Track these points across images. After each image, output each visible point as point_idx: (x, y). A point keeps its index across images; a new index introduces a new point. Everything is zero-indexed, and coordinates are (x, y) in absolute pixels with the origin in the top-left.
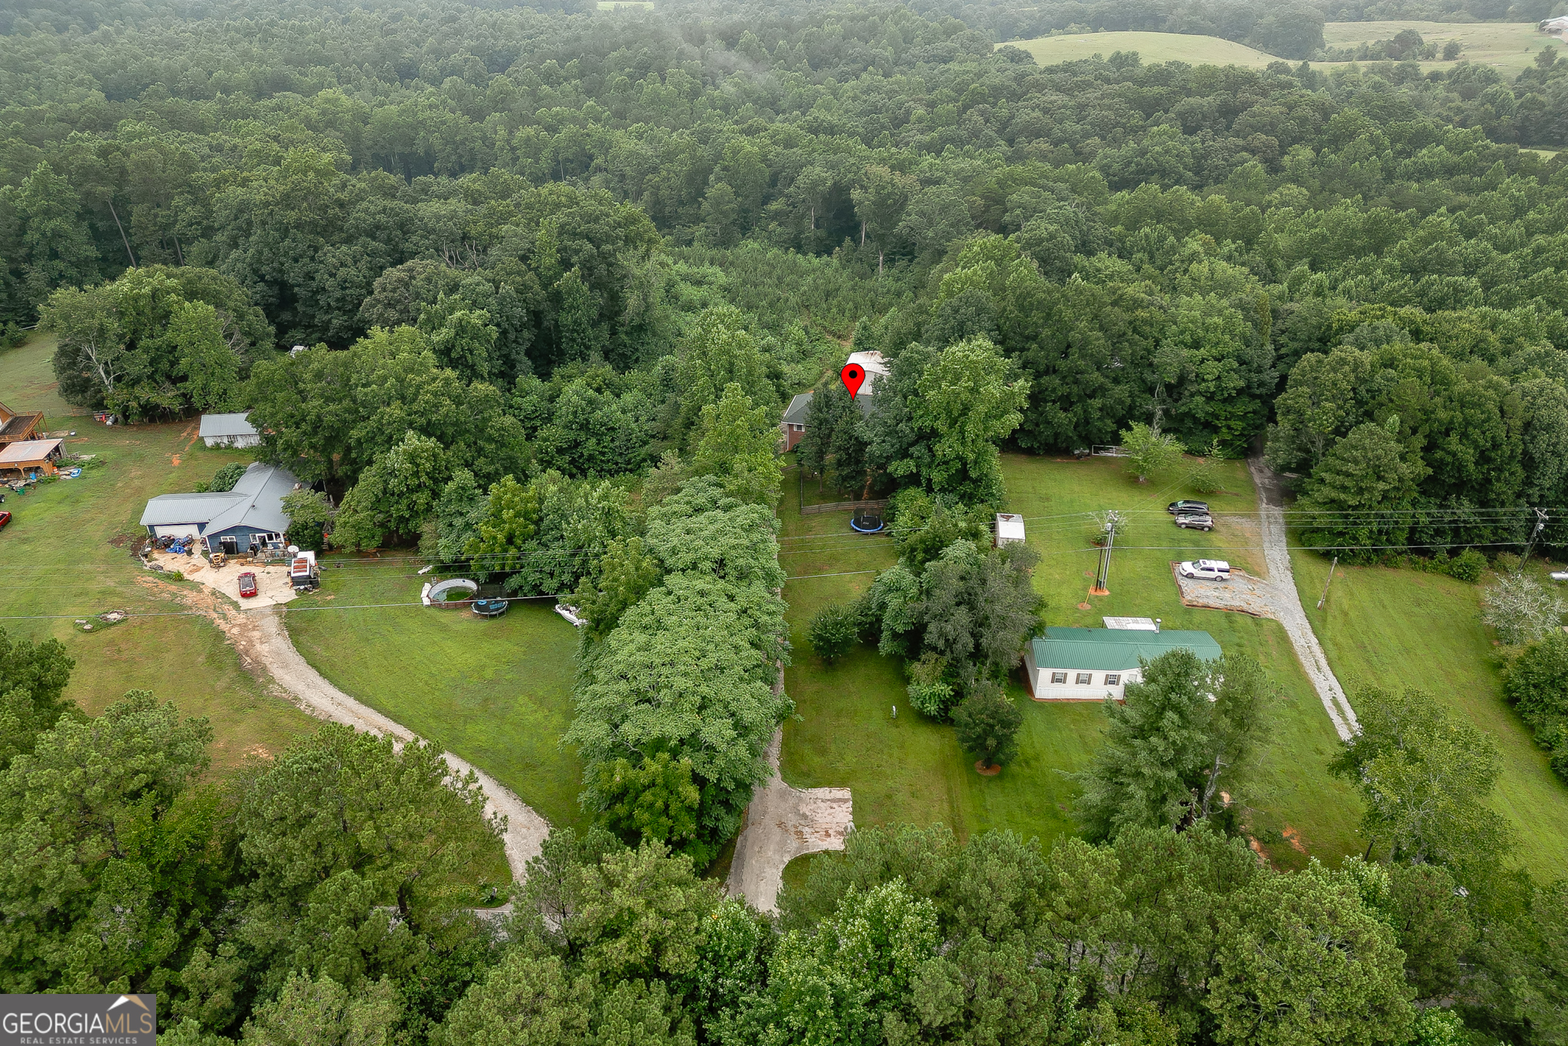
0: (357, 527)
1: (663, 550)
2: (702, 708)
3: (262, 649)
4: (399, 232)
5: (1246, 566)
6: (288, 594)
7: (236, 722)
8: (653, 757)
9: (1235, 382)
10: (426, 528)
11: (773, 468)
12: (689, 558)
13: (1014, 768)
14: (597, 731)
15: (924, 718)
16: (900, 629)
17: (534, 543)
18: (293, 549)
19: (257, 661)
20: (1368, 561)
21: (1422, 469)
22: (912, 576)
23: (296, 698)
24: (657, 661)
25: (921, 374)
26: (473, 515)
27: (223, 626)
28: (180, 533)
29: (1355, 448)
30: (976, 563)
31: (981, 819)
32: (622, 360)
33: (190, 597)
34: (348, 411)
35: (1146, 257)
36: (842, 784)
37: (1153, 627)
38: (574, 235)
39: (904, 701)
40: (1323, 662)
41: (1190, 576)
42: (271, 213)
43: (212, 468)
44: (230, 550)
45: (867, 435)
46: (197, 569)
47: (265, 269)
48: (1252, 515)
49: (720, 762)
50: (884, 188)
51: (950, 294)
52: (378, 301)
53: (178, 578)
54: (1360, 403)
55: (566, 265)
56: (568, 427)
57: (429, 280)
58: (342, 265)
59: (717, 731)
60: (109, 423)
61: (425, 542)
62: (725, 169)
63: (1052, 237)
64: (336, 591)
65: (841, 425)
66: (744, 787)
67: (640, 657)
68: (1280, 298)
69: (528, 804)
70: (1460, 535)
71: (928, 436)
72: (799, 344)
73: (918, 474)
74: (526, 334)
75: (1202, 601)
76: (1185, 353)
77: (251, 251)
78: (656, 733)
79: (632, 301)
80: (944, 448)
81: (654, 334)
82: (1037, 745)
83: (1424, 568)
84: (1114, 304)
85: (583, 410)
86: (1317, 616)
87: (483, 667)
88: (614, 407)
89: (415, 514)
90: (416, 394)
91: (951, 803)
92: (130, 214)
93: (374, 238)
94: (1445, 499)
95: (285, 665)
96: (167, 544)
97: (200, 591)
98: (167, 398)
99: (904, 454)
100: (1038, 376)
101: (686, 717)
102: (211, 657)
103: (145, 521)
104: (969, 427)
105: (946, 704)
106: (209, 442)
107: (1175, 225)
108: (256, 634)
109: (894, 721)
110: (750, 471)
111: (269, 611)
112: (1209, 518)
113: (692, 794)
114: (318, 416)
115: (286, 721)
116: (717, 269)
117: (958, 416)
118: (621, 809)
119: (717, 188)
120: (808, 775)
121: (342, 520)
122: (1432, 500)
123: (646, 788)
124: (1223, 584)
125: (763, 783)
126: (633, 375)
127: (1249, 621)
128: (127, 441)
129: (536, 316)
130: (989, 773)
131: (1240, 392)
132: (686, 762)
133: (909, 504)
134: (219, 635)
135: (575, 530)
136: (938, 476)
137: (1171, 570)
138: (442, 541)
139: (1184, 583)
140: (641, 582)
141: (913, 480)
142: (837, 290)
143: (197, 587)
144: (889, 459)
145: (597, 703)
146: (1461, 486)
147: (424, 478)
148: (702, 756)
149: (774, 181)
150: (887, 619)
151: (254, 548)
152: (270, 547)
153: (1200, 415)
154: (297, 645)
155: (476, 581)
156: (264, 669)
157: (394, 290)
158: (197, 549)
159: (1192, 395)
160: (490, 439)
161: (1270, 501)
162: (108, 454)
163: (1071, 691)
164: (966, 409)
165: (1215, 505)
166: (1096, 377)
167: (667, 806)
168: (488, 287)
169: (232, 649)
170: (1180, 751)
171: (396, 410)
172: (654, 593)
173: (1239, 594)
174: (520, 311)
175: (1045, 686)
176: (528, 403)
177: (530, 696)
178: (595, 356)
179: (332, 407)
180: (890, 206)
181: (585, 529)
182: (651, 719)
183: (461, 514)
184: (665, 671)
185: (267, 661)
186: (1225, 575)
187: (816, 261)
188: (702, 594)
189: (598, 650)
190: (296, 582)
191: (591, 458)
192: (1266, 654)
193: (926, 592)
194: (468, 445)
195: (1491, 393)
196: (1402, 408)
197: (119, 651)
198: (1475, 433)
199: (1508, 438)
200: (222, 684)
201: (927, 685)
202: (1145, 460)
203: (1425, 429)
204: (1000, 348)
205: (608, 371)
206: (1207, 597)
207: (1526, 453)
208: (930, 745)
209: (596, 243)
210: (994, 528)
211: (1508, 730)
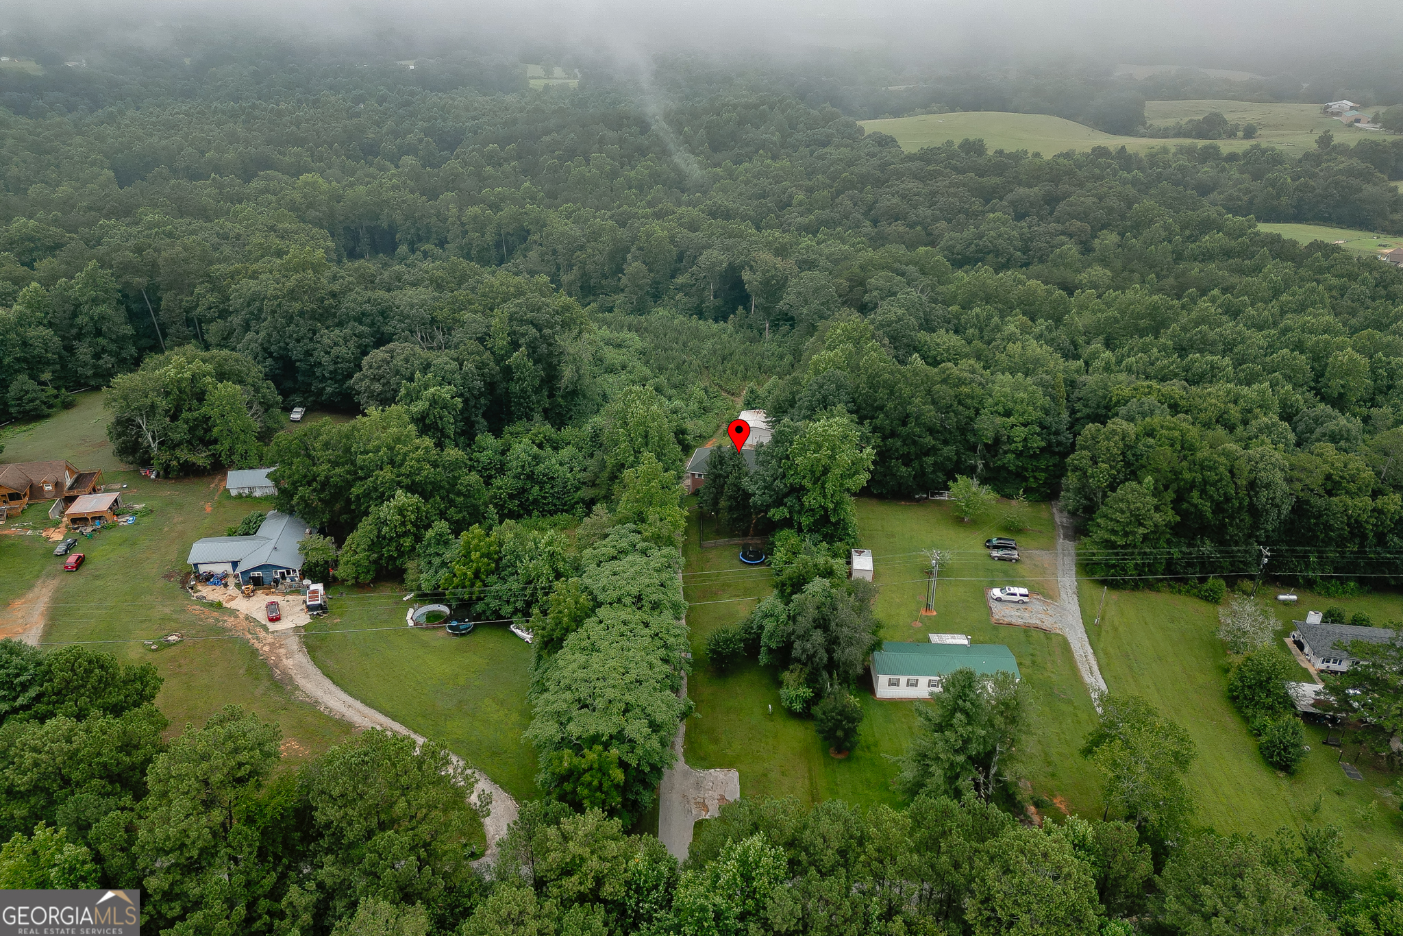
0: (357, 564)
1: (595, 587)
2: (626, 711)
3: (288, 663)
4: (381, 318)
5: (1042, 591)
6: (304, 619)
8: (591, 749)
9: (1038, 443)
10: (410, 565)
11: (679, 515)
12: (617, 593)
13: (858, 752)
14: (550, 729)
15: (792, 714)
16: (774, 646)
17: (494, 578)
18: (306, 582)
19: (284, 672)
20: (1136, 587)
21: (1171, 516)
22: (782, 606)
23: (316, 702)
24: (594, 677)
25: (791, 443)
26: (448, 555)
27: (257, 645)
28: (218, 569)
29: (1122, 500)
30: (829, 596)
31: (833, 792)
32: (558, 418)
33: (230, 622)
34: (348, 472)
35: (977, 332)
36: (730, 765)
37: (966, 642)
38: (522, 322)
39: (777, 701)
40: (1095, 668)
41: (999, 600)
42: (279, 305)
43: (240, 515)
44: (258, 583)
45: (752, 488)
46: (233, 598)
47: (273, 348)
48: (1050, 547)
49: (639, 752)
50: (768, 271)
51: (817, 372)
52: (366, 376)
53: (219, 606)
54: (1128, 464)
55: (515, 345)
56: (517, 477)
57: (407, 360)
58: (336, 344)
59: (636, 728)
60: (153, 477)
61: (410, 576)
62: (640, 249)
63: (900, 319)
64: (341, 616)
65: (731, 479)
66: (656, 770)
67: (581, 674)
68: (1078, 371)
69: (496, 783)
70: (1207, 567)
71: (798, 491)
72: (700, 402)
73: (791, 518)
74: (483, 401)
75: (1007, 620)
76: (999, 420)
77: (262, 334)
78: (592, 731)
79: (567, 373)
80: (810, 500)
81: (584, 396)
82: (876, 735)
83: (1180, 592)
84: (944, 381)
85: (529, 464)
86: (1094, 632)
87: (457, 676)
88: (554, 461)
89: (401, 554)
90: (404, 460)
91: (811, 779)
92: (160, 299)
93: (361, 323)
94: (1193, 539)
95: (306, 676)
96: (208, 578)
97: (237, 617)
98: (201, 458)
99: (779, 503)
100: (884, 438)
101: (615, 719)
102: (249, 670)
103: (192, 559)
104: (829, 485)
105: (809, 703)
106: (234, 493)
107: (1000, 306)
108: (282, 651)
109: (770, 716)
110: (661, 520)
111: (290, 633)
112: (1016, 552)
113: (619, 775)
114: (326, 477)
115: (310, 719)
116: (633, 335)
117: (820, 475)
118: (568, 787)
119: (634, 266)
120: (704, 759)
121: (345, 559)
122: (1183, 540)
123: (585, 771)
124: (1024, 606)
125: (670, 767)
126: (567, 432)
127: (1042, 635)
128: (168, 492)
129: (491, 386)
130: (840, 757)
131: (1042, 450)
132: (614, 752)
133: (785, 541)
134: (254, 652)
135: (527, 568)
136: (805, 521)
137: (984, 595)
138: (424, 576)
139: (994, 605)
140: (579, 613)
141: (787, 523)
142: (731, 354)
143: (233, 613)
144: (768, 507)
145: (549, 709)
146: (1204, 529)
147: (409, 527)
148: (626, 747)
149: (680, 258)
150: (764, 639)
151: (276, 581)
152: (288, 580)
153: (1012, 468)
154: (314, 659)
155: (449, 606)
156: (291, 679)
157: (379, 368)
158: (231, 582)
159: (1006, 452)
160: (459, 494)
161: (1066, 537)
162: (155, 503)
163: (902, 692)
164: (826, 471)
165: (1021, 540)
166: (928, 440)
167: (601, 784)
168: (455, 365)
169: (264, 663)
170: (966, 741)
171: (388, 474)
172: (590, 622)
173: (1037, 614)
174: (479, 384)
175: (884, 689)
176: (484, 457)
177: (494, 699)
178: (538, 417)
179: (337, 470)
180: (774, 287)
181: (535, 568)
182: (590, 720)
183: (438, 555)
184: (599, 684)
185: (293, 672)
186: (1025, 599)
187: (715, 327)
188: (625, 623)
189: (547, 665)
190: (310, 608)
191: (535, 501)
192: (1053, 662)
193: (792, 618)
194: (442, 498)
195: (1223, 459)
196: (1157, 470)
197: (180, 666)
198: (1211, 490)
199: (1237, 493)
200: (259, 691)
201: (794, 689)
202: (967, 506)
203: (1174, 486)
204: (855, 417)
205: (548, 429)
206: (1011, 616)
207: (1251, 505)
208: (796, 735)
209: (539, 328)
210: (849, 563)
211: (1231, 721)
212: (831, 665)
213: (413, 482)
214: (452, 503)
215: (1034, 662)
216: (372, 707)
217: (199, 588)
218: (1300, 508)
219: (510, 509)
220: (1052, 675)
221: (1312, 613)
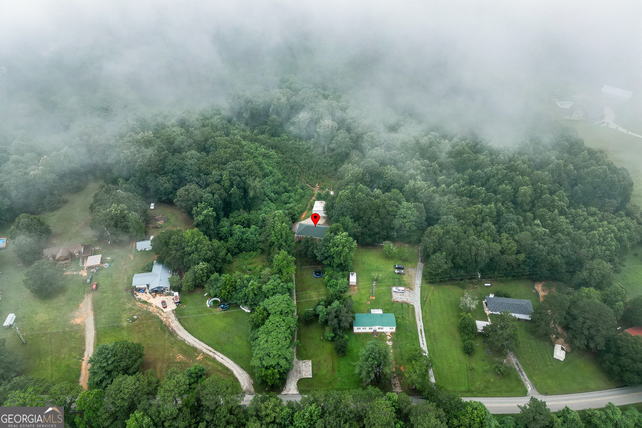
0: (189, 286)
1: (268, 308)
2: (279, 357)
3: (173, 325)
5: (409, 287)
6: (174, 307)
7: (173, 348)
8: (270, 369)
9: (414, 227)
10: (206, 286)
13: (347, 353)
14: (258, 362)
15: (328, 341)
16: (323, 321)
17: (234, 293)
18: (172, 292)
19: (172, 329)
20: (439, 283)
21: (450, 265)
22: (325, 309)
23: (184, 340)
25: (330, 242)
26: (218, 285)
27: (162, 318)
28: (142, 287)
29: (435, 260)
30: (339, 307)
31: (339, 367)
33: (151, 309)
36: (309, 359)
37: (382, 313)
38: (234, 175)
39: (324, 336)
40: (421, 318)
41: (395, 292)
43: (144, 261)
44: (157, 293)
45: (317, 254)
46: (149, 299)
47: (142, 184)
48: (415, 266)
50: (326, 129)
52: (179, 200)
53: (145, 302)
54: (440, 244)
55: (232, 185)
57: (194, 195)
58: (165, 183)
60: (109, 243)
64: (186, 304)
65: (310, 249)
69: (242, 368)
71: (332, 257)
72: (300, 194)
75: (396, 299)
76: (401, 220)
78: (270, 364)
79: (251, 194)
80: (336, 260)
81: (258, 198)
82: (353, 346)
83: (453, 284)
85: (241, 235)
86: (423, 303)
87: (226, 327)
89: (203, 282)
91: (333, 363)
93: (173, 174)
94: (458, 269)
95: (179, 330)
96: (139, 290)
97: (153, 306)
98: (126, 238)
99: (326, 259)
100: (363, 228)
101: (276, 359)
102: (161, 328)
105: (333, 338)
106: (139, 250)
108: (170, 320)
109: (322, 341)
110: (287, 274)
111: (171, 312)
112: (403, 271)
113: (278, 376)
115: (184, 347)
117: (339, 254)
120: (302, 356)
121: (185, 284)
123: (268, 375)
124: (402, 294)
127: (407, 305)
128: (116, 250)
129: (224, 201)
130: (342, 355)
131: (416, 229)
132: (276, 369)
133: (328, 271)
134: (161, 321)
136: (335, 265)
137: (391, 289)
139: (393, 294)
141: (329, 265)
143: (151, 305)
144: (323, 260)
146: (461, 267)
147: (205, 274)
148: (280, 366)
150: (320, 317)
151: (162, 292)
152: (166, 290)
153: (405, 235)
154: (180, 322)
155: (220, 299)
156: (175, 331)
157: (184, 197)
158: (147, 291)
159: (403, 231)
161: (421, 261)
162: (114, 256)
163: (362, 330)
165: (405, 265)
167: (273, 378)
168: (211, 195)
169: (165, 325)
171: (196, 255)
172: (267, 321)
173: (406, 297)
174: (220, 202)
175: (356, 330)
176: (224, 230)
177: (238, 336)
178: (242, 209)
181: (248, 292)
182: (269, 360)
183: (215, 284)
185: (175, 329)
186: (403, 291)
188: (277, 322)
190: (176, 303)
191: (244, 248)
192: (409, 316)
193: (328, 314)
194: (214, 260)
195: (468, 246)
196: (447, 249)
197: (140, 328)
198: (463, 257)
199: (471, 257)
200: (166, 337)
201: (329, 334)
202: (389, 253)
203: (452, 254)
204: (353, 220)
205: (246, 215)
206: (398, 298)
207: (476, 260)
208: (329, 347)
209: (240, 177)
210: (348, 279)
211: (457, 336)
212: (340, 328)
213: (205, 258)
214: (217, 262)
215: (402, 317)
216: (202, 341)
217: (137, 294)
218: (492, 259)
219: (235, 252)
220: (407, 322)
221: (491, 294)
